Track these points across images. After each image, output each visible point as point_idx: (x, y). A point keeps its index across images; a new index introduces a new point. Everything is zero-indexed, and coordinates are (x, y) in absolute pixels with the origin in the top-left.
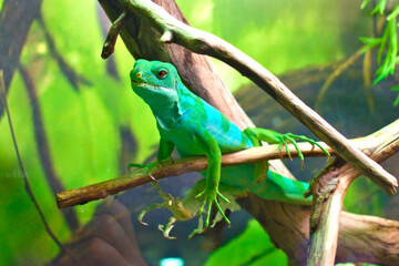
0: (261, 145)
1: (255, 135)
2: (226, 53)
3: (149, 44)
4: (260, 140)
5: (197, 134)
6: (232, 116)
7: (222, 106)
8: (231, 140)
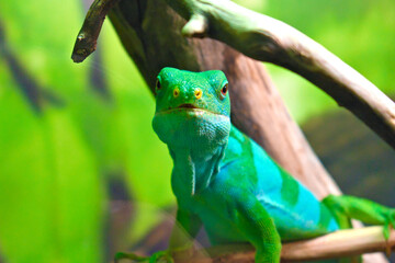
0: (350, 226)
1: (341, 210)
2: (309, 61)
3: (162, 40)
4: (349, 217)
5: (241, 207)
6: (300, 172)
7: (285, 155)
8: (302, 219)
